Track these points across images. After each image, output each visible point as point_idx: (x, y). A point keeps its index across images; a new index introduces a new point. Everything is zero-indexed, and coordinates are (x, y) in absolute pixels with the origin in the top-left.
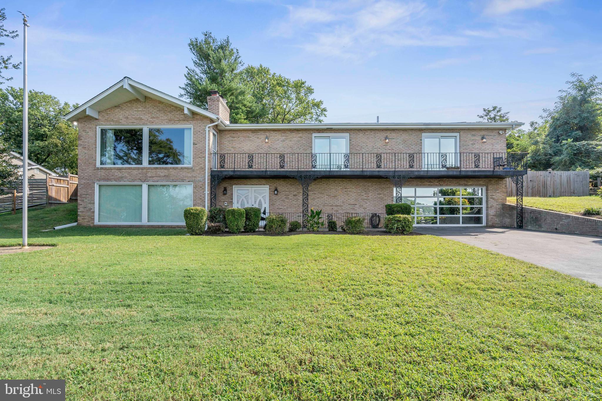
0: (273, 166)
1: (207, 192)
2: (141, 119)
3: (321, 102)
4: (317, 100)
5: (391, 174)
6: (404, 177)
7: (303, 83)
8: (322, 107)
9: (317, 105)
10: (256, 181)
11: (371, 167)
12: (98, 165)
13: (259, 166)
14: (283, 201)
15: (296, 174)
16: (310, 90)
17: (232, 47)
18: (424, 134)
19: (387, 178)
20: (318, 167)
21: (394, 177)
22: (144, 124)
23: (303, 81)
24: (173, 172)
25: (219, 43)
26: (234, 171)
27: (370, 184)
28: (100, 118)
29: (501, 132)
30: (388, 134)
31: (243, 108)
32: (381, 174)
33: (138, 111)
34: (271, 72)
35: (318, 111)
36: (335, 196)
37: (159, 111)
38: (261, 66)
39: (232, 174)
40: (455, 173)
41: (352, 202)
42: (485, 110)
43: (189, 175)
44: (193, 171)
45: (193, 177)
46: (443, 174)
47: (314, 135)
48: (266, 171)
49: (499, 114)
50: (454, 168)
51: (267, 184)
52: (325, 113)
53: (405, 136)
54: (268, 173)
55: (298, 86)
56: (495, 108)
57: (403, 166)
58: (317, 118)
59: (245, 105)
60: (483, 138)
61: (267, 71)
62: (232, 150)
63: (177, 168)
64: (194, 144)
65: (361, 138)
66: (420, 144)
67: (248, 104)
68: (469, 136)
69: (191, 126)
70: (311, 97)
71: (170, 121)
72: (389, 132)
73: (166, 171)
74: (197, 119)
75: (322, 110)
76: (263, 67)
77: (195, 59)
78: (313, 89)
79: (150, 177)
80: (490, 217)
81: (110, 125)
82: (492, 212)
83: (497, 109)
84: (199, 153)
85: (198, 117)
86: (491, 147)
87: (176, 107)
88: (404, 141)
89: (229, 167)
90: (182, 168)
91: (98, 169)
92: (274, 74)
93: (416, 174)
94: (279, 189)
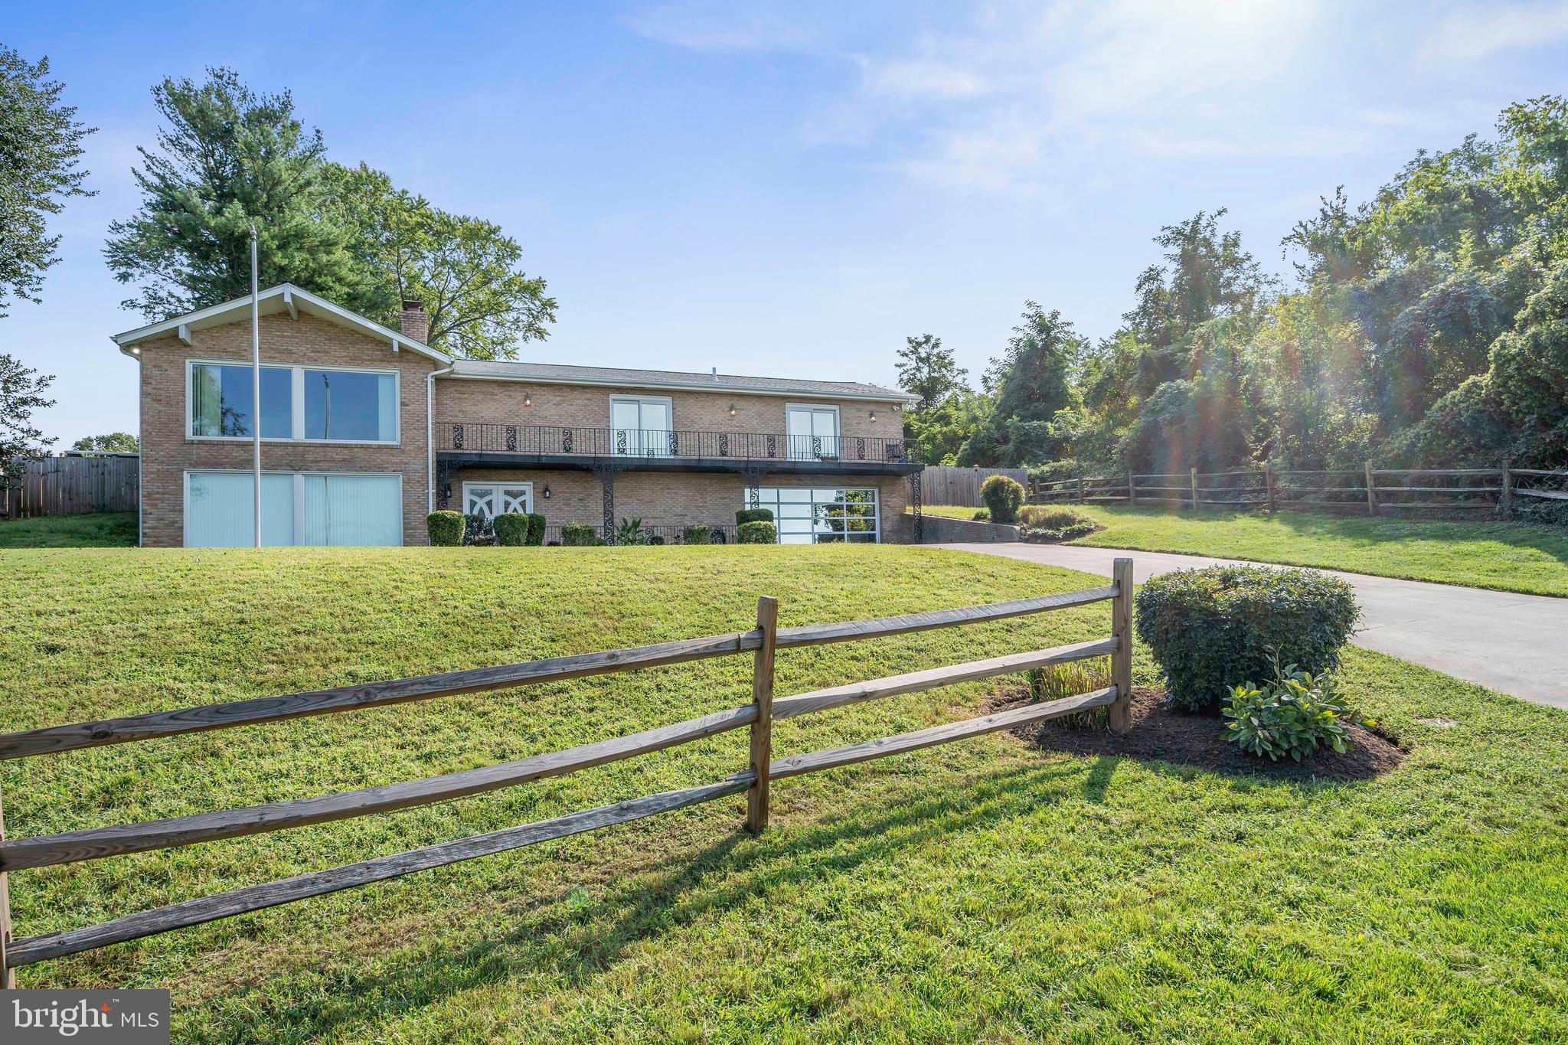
0: (552, 448)
1: (432, 490)
2: (290, 352)
3: (541, 283)
4: (530, 277)
5: (742, 466)
6: (761, 471)
7: (495, 231)
8: (546, 295)
9: (532, 290)
10: (509, 473)
11: (711, 453)
12: (189, 435)
13: (527, 447)
14: (560, 509)
15: (592, 462)
16: (511, 251)
17: (294, 116)
18: (788, 405)
19: (736, 472)
20: (628, 451)
21: (746, 470)
22: (296, 362)
23: (494, 225)
24: (361, 454)
25: (259, 104)
26: (481, 455)
27: (707, 482)
28: (194, 343)
29: (895, 407)
30: (734, 401)
31: (337, 287)
32: (727, 465)
33: (283, 337)
34: (397, 186)
35: (532, 306)
36: (651, 502)
37: (330, 340)
38: (364, 167)
39: (477, 459)
40: (832, 467)
41: (680, 510)
42: (910, 342)
43: (395, 459)
44: (403, 452)
45: (402, 462)
46: (816, 466)
47: (612, 396)
48: (539, 456)
49: (935, 351)
50: (832, 458)
51: (529, 479)
52: (554, 312)
53: (760, 406)
54: (544, 460)
55: (478, 234)
56: (928, 339)
57: (759, 453)
58: (531, 325)
59: (339, 280)
60: (871, 415)
61: (384, 182)
62: (461, 415)
63: (369, 447)
64: (403, 404)
65: (692, 407)
66: (783, 419)
67: (352, 277)
68: (852, 412)
69: (397, 372)
70: (514, 268)
71: (353, 360)
72: (736, 399)
73: (346, 451)
74: (409, 361)
75: (544, 305)
76: (370, 171)
77: (171, 129)
78: (518, 248)
79: (312, 462)
80: (885, 534)
81: (220, 358)
82: (887, 526)
83: (933, 341)
84: (412, 423)
85: (410, 357)
86: (882, 428)
87: (365, 336)
88: (759, 415)
89: (471, 447)
90: (379, 447)
91: (192, 442)
92: (404, 192)
93: (779, 466)
94: (552, 487)
